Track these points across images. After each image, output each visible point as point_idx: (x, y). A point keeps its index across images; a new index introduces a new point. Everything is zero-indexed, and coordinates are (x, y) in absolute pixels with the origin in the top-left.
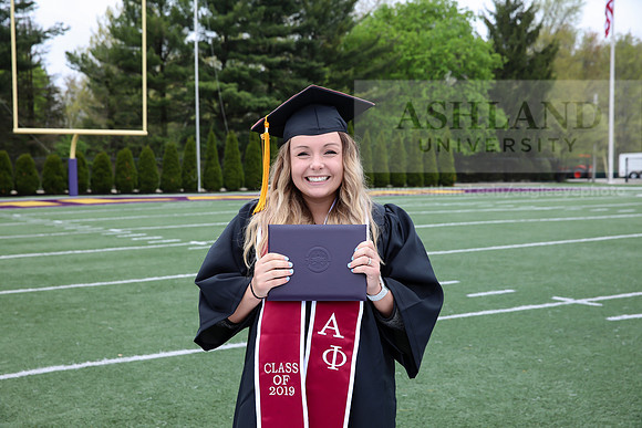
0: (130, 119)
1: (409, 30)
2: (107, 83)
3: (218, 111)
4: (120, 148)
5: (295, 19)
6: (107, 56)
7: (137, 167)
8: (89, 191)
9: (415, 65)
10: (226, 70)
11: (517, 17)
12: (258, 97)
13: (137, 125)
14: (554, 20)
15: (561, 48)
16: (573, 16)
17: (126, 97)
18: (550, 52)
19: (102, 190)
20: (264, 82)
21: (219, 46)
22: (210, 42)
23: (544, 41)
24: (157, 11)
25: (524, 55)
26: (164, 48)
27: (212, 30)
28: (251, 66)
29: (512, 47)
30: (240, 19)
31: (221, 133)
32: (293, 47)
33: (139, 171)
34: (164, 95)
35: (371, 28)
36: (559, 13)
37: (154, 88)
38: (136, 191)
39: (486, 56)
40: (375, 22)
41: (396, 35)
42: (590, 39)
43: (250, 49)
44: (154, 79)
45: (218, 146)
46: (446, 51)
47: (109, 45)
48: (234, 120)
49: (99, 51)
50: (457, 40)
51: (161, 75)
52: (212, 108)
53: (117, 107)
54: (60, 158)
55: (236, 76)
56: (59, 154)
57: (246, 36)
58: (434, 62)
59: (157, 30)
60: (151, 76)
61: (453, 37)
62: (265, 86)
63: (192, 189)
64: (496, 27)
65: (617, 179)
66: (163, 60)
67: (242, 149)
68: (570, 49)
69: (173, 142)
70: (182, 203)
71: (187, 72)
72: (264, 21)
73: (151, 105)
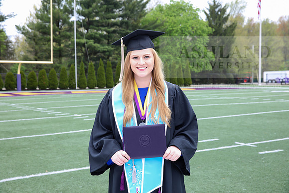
0: (45, 56)
1: (171, 16)
2: (34, 39)
3: (85, 52)
4: (40, 69)
5: (120, 11)
6: (34, 27)
7: (48, 78)
8: (26, 89)
9: (173, 32)
10: (88, 34)
11: (220, 10)
12: (103, 46)
13: (49, 59)
14: (235, 12)
15: (238, 24)
16: (243, 10)
17: (43, 46)
18: (233, 27)
19: (32, 88)
20: (106, 39)
21: (86, 23)
22: (81, 21)
23: (231, 21)
24: (57, 7)
25: (222, 28)
26: (60, 24)
27: (82, 15)
28: (100, 32)
29: (216, 24)
30: (95, 11)
31: (86, 62)
32: (119, 23)
33: (49, 80)
34: (60, 45)
35: (154, 15)
36: (237, 8)
37: (56, 42)
38: (48, 89)
39: (205, 28)
40: (155, 13)
41: (165, 19)
42: (251, 20)
43: (99, 24)
44: (56, 38)
45: (85, 68)
46: (188, 26)
47: (35, 22)
48: (92, 56)
49: (31, 25)
50: (192, 21)
51: (59, 36)
52: (82, 51)
53: (39, 51)
54: (13, 74)
55: (93, 36)
56: (12, 72)
57: (97, 18)
58: (182, 31)
59: (57, 16)
60: (54, 36)
61: (191, 19)
62: (106, 41)
63: (73, 88)
64: (209, 15)
65: (263, 83)
66: (60, 29)
67: (96, 69)
68: (242, 24)
69: (64, 66)
70: (69, 95)
71: (71, 35)
72: (105, 12)
73: (55, 49)
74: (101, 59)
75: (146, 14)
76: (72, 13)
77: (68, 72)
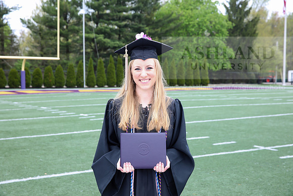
0: (51, 51)
1: (187, 10)
2: (40, 34)
3: (94, 48)
4: (46, 65)
5: (132, 3)
6: (40, 20)
7: (54, 75)
9: (190, 26)
10: (98, 28)
11: (241, 3)
12: (114, 41)
13: (55, 54)
14: (258, 5)
15: (261, 18)
16: (266, 3)
17: (49, 40)
18: (255, 21)
19: (37, 86)
20: (117, 34)
21: (95, 16)
22: (91, 14)
23: (253, 15)
25: (243, 22)
26: (68, 17)
27: (92, 8)
28: (111, 26)
29: (237, 18)
30: (105, 3)
31: (95, 59)
32: (131, 17)
33: (56, 77)
34: (67, 40)
35: (169, 9)
37: (63, 37)
38: (54, 87)
39: (224, 23)
40: (171, 5)
41: (181, 12)
42: (275, 14)
43: (110, 18)
44: (63, 32)
45: (94, 65)
46: (205, 20)
47: (41, 15)
48: (102, 52)
49: (37, 18)
50: (210, 15)
51: (66, 30)
52: (91, 46)
53: (45, 46)
54: (17, 71)
55: (103, 31)
56: (16, 68)
57: (108, 11)
58: (199, 25)
59: (64, 9)
60: (62, 31)
61: (209, 13)
62: (117, 36)
63: (81, 86)
64: (229, 9)
65: (288, 83)
66: (68, 23)
67: (105, 67)
68: (265, 19)
69: (72, 63)
70: (76, 94)
71: (79, 29)
72: (116, 4)
73: (62, 44)
74: (111, 56)
75: (160, 7)
76: (80, 5)
77: (76, 70)
